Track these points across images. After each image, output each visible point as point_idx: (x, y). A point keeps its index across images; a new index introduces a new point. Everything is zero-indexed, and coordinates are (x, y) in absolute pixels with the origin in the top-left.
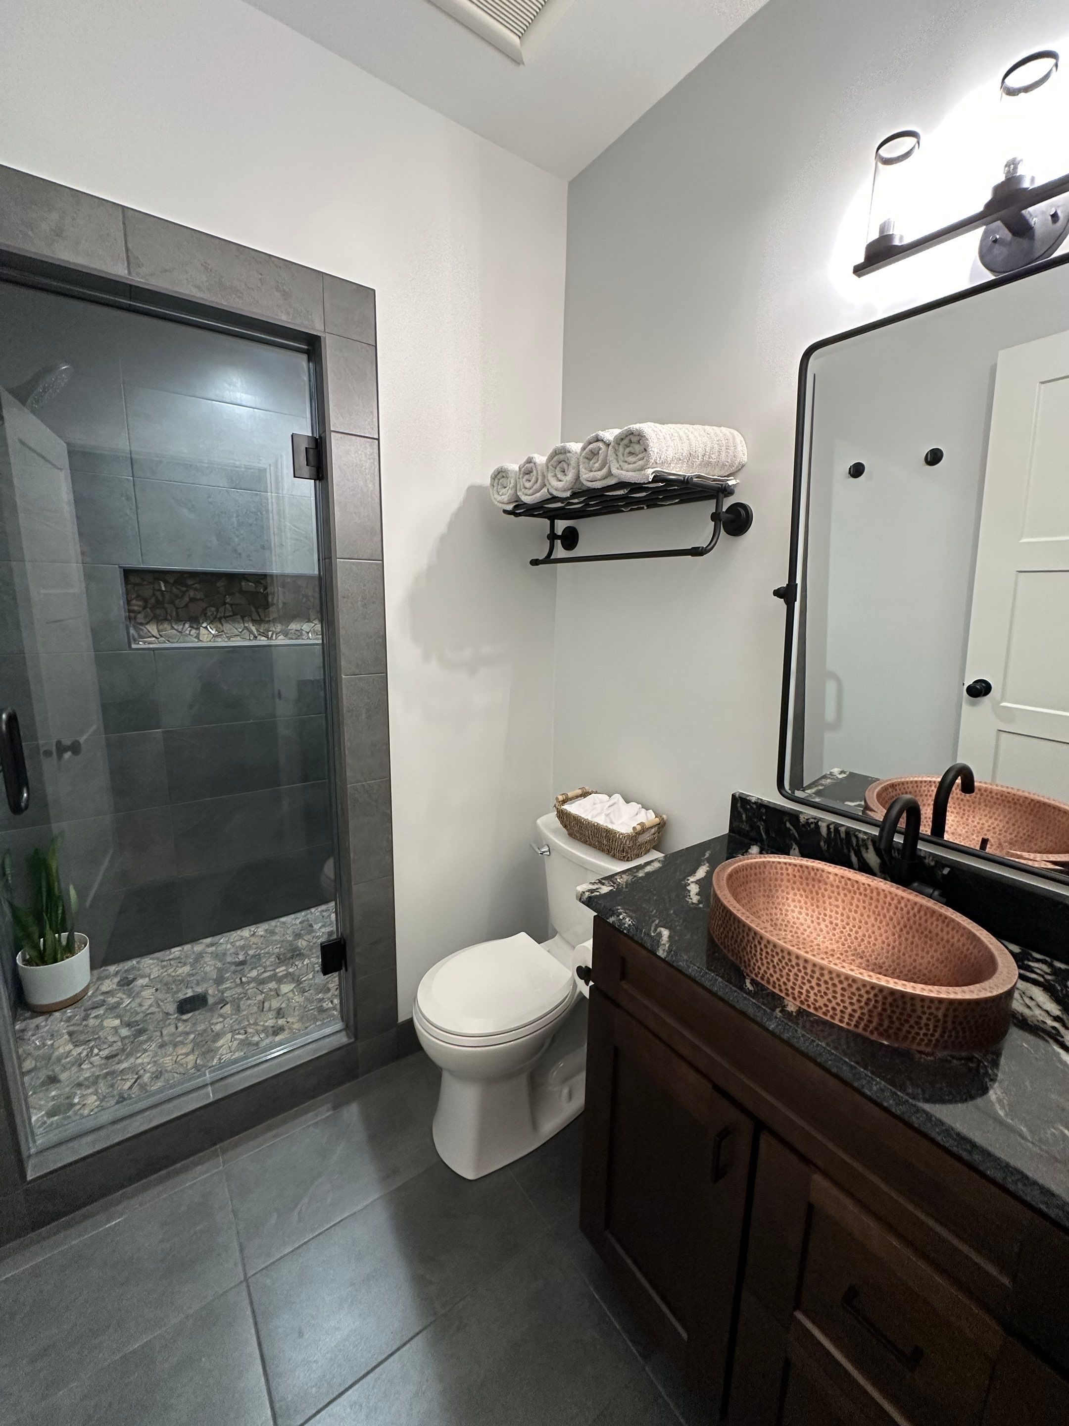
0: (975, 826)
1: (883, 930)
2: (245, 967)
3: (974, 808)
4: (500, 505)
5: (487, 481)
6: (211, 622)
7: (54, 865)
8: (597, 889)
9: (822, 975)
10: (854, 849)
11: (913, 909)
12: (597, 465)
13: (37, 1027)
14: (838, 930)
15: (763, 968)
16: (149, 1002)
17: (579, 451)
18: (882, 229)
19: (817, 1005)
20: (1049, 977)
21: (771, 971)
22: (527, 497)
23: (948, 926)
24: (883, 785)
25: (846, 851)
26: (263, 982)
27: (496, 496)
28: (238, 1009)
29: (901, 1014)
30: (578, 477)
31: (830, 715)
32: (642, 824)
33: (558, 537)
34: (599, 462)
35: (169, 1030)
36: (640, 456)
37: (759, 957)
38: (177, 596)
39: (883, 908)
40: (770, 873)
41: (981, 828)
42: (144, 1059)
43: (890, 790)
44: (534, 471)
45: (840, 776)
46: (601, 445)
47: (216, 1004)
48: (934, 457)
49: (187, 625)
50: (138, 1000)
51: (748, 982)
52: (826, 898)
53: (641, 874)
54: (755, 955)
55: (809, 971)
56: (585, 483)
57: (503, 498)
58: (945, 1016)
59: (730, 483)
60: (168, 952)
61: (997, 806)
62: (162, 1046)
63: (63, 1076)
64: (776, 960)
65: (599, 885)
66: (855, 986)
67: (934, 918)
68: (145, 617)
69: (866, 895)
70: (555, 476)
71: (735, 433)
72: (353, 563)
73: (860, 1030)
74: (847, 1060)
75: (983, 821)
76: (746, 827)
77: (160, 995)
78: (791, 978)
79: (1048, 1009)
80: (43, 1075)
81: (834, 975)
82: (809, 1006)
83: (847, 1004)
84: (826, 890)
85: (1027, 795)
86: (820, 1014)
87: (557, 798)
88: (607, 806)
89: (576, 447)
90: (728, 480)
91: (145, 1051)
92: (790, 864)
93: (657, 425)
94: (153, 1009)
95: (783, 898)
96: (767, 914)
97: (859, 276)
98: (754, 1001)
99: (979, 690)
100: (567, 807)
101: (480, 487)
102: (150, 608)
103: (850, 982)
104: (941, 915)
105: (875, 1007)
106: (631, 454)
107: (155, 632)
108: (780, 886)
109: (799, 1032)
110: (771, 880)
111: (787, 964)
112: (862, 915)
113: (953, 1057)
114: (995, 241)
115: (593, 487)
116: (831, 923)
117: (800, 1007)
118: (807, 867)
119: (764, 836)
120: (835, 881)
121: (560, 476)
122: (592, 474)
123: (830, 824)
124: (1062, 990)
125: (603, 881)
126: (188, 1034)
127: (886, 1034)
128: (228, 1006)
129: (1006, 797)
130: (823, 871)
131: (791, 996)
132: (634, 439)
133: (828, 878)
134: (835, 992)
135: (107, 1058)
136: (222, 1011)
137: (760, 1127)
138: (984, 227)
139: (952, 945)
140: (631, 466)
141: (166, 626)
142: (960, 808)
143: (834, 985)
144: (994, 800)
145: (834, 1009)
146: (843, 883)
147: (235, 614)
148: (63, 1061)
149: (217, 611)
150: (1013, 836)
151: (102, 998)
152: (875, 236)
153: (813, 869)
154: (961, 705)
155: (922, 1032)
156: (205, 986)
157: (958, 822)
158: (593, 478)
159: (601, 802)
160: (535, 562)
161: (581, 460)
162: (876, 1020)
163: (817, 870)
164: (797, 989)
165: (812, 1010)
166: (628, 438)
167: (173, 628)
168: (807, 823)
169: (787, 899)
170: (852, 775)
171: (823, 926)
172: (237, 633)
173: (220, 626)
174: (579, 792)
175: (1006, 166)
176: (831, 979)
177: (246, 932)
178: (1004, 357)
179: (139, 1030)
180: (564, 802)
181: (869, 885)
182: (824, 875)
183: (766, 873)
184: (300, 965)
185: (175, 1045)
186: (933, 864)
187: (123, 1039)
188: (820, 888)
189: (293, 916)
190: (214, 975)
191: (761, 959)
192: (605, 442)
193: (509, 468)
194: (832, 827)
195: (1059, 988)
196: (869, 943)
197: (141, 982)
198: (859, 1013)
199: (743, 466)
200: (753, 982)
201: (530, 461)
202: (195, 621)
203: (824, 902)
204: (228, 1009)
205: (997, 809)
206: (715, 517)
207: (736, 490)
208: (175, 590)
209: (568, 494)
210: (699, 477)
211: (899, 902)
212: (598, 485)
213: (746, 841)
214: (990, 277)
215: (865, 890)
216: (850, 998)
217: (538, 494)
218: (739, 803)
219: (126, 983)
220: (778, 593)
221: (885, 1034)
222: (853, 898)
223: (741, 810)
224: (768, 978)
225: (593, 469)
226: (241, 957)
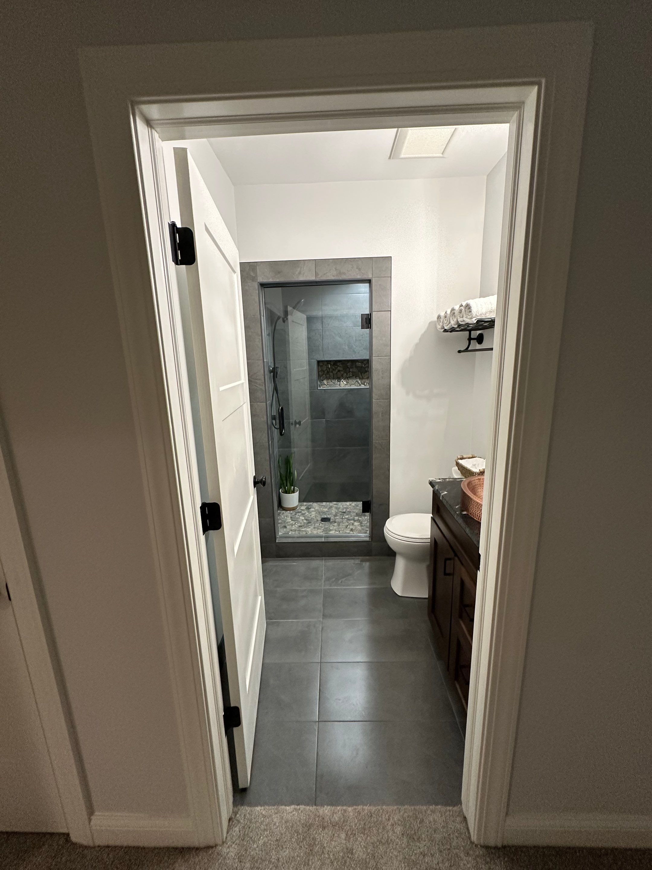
2: (345, 514)
4: (439, 329)
6: (344, 379)
7: (291, 462)
13: (283, 513)
16: (313, 516)
22: (446, 327)
26: (349, 520)
27: (438, 326)
28: (339, 525)
33: (474, 339)
34: (462, 314)
35: (317, 525)
36: (471, 313)
38: (333, 370)
42: (309, 530)
44: (447, 316)
46: (462, 308)
47: (332, 522)
49: (336, 381)
50: (310, 514)
56: (460, 322)
57: (440, 326)
60: (322, 503)
62: (314, 528)
63: (288, 527)
68: (323, 378)
70: (453, 319)
72: (379, 358)
77: (316, 514)
80: (283, 525)
87: (457, 457)
89: (457, 308)
91: (310, 528)
93: (473, 301)
94: (314, 518)
100: (461, 462)
102: (325, 375)
106: (469, 312)
107: (326, 383)
121: (451, 321)
122: (460, 319)
126: (322, 527)
128: (336, 523)
135: (299, 526)
136: (334, 524)
140: (470, 317)
141: (330, 381)
147: (353, 376)
148: (288, 523)
149: (347, 375)
151: (300, 511)
156: (331, 516)
160: (459, 352)
161: (458, 313)
166: (468, 306)
167: (332, 382)
172: (353, 383)
173: (347, 381)
174: (471, 456)
177: (348, 503)
179: (309, 522)
180: (460, 460)
184: (363, 518)
185: (318, 529)
187: (304, 523)
190: (334, 514)
193: (441, 315)
197: (312, 509)
201: (446, 312)
202: (339, 379)
204: (336, 524)
208: (333, 367)
209: (456, 326)
219: (308, 509)
225: (461, 317)
226: (344, 511)
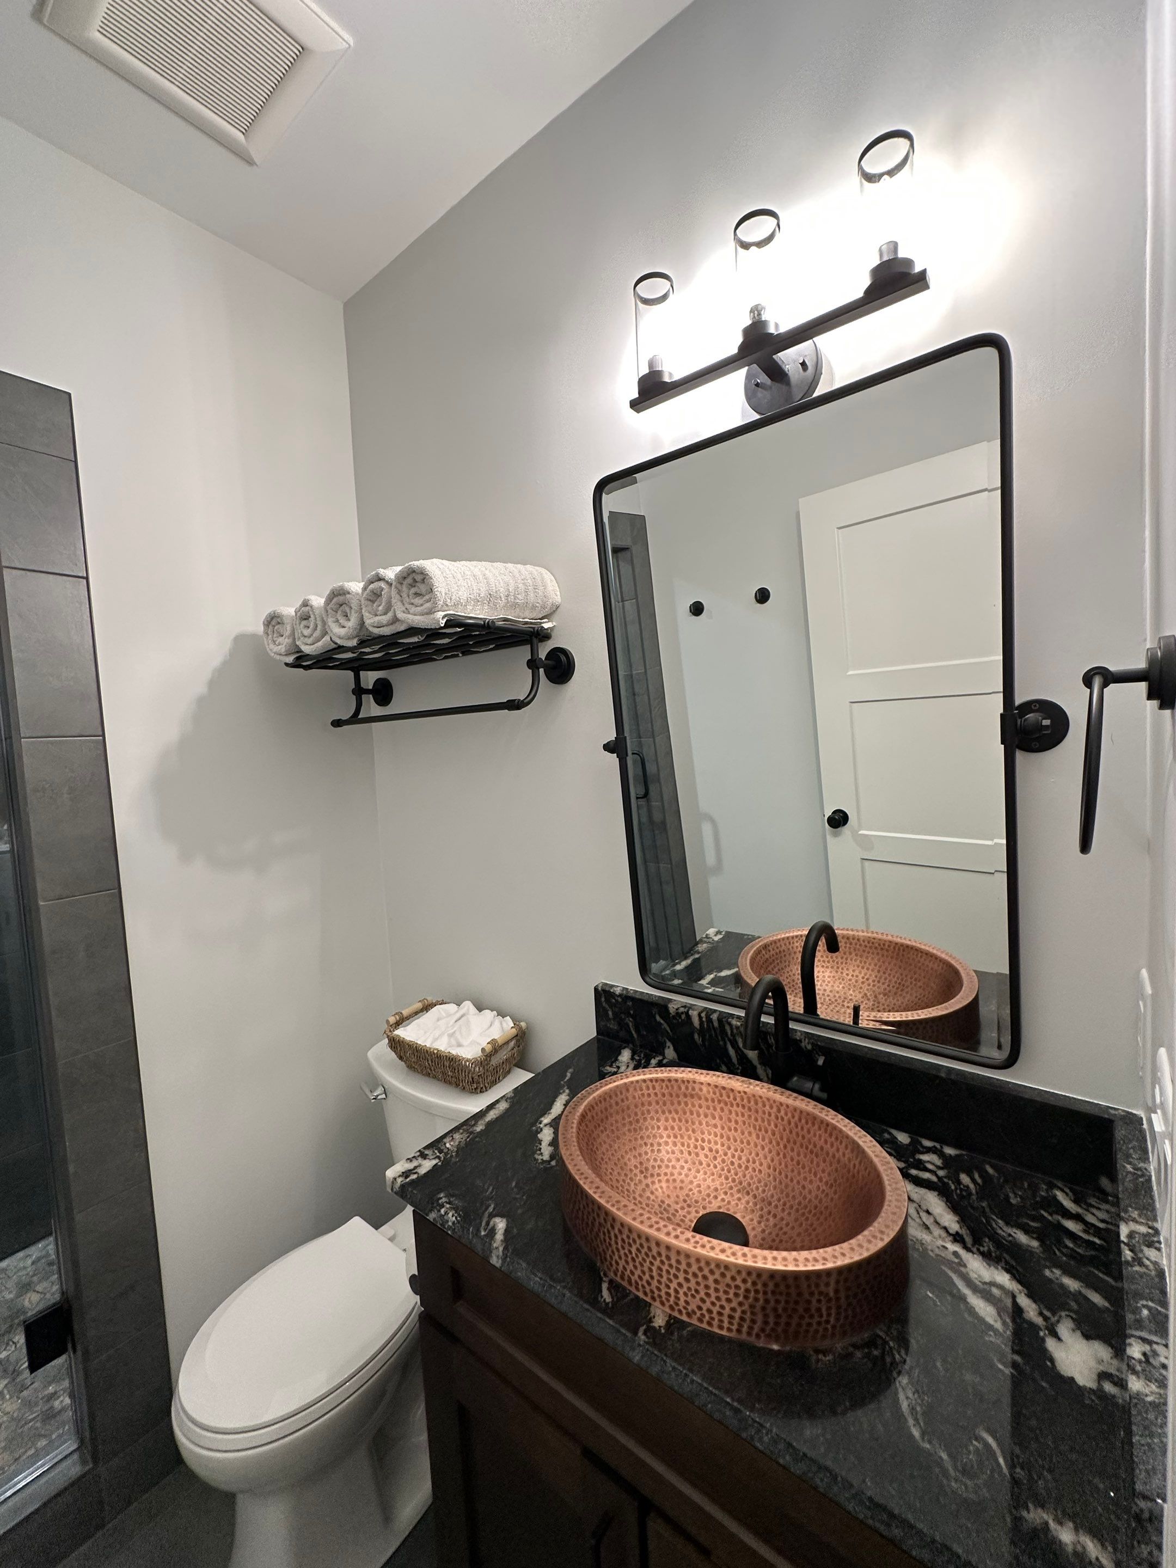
0: (850, 980)
1: (766, 1150)
3: (847, 959)
4: (278, 657)
5: (260, 629)
8: (415, 1168)
9: (689, 1265)
10: (730, 1040)
11: (793, 1117)
12: (380, 608)
14: (719, 1159)
15: (622, 1263)
17: (360, 591)
18: (651, 364)
19: (690, 1308)
20: (941, 1173)
21: (631, 1266)
22: (307, 647)
23: (831, 1135)
24: (755, 948)
25: (721, 1043)
27: (272, 646)
29: (787, 1302)
30: (362, 623)
31: (711, 859)
32: (494, 1042)
33: (367, 692)
34: (383, 604)
36: (427, 597)
37: (614, 1246)
39: (763, 1121)
40: (634, 1097)
41: (856, 981)
43: (764, 952)
44: (312, 616)
45: (716, 939)
46: (382, 584)
48: (763, 596)
51: (605, 1286)
52: (702, 1116)
53: (479, 1128)
54: (610, 1244)
55: (673, 1262)
56: (371, 629)
57: (279, 648)
58: (837, 1291)
59: (546, 626)
61: (865, 954)
64: (634, 1250)
65: (420, 1160)
66: (728, 1275)
67: (816, 1127)
69: (743, 1106)
70: (337, 621)
71: (544, 571)
72: (52, 743)
73: (744, 1336)
74: (728, 1400)
75: (857, 973)
76: (613, 1026)
78: (655, 1274)
79: (946, 1224)
81: (703, 1264)
82: (680, 1312)
83: (724, 1303)
84: (700, 1106)
85: (890, 938)
86: (694, 1321)
87: (388, 1022)
88: (454, 1021)
89: (356, 587)
90: (544, 623)
92: (657, 1080)
93: (445, 562)
95: (653, 1128)
96: (635, 1157)
97: (638, 411)
98: (611, 1322)
99: (838, 820)
100: (401, 1033)
101: (254, 636)
103: (722, 1270)
104: (822, 1122)
105: (756, 1300)
106: (417, 594)
108: (649, 1112)
109: (668, 1365)
110: (636, 1106)
111: (647, 1255)
112: (743, 1133)
113: (855, 1346)
114: (757, 385)
115: (381, 633)
116: (711, 1150)
117: (670, 1315)
118: (676, 1080)
119: (635, 1035)
120: (709, 1092)
121: (342, 621)
122: (377, 618)
123: (702, 1012)
124: (956, 1189)
125: (426, 1152)
127: (773, 1335)
129: (873, 943)
130: (694, 1082)
131: (658, 1299)
132: (419, 578)
133: (701, 1090)
134: (707, 1287)
137: (646, 1507)
138: (747, 368)
139: (839, 1161)
140: (419, 609)
142: (833, 961)
143: (705, 1277)
144: (863, 948)
145: (709, 1311)
146: (718, 1094)
150: (886, 986)
152: (645, 370)
153: (683, 1082)
154: (825, 836)
155: (814, 1321)
157: (834, 977)
158: (378, 623)
159: (449, 1015)
160: (337, 723)
161: (363, 600)
162: (759, 1318)
163: (688, 1082)
164: (664, 1290)
165: (684, 1318)
166: (411, 577)
168: (677, 1013)
169: (659, 1128)
170: (729, 935)
171: (702, 1158)
174: (419, 1006)
175: (751, 312)
176: (700, 1269)
178: (805, 504)
180: (398, 1024)
181: (745, 1093)
182: (697, 1086)
183: (630, 1098)
186: (809, 1047)
188: (693, 1105)
189: (21, 1254)
191: (618, 1250)
192: (387, 582)
193: (283, 613)
194: (703, 1015)
195: (953, 1187)
196: (754, 1170)
198: (739, 1310)
199: (558, 607)
200: (613, 1286)
201: (305, 604)
203: (700, 1124)
205: (867, 958)
206: (533, 664)
207: (553, 634)
209: (354, 643)
210: (505, 620)
211: (779, 1111)
212: (387, 631)
213: (617, 1043)
214: (756, 417)
215: (742, 1100)
216: (726, 1292)
217: (320, 644)
218: (604, 996)
220: (608, 747)
221: (771, 1337)
222: (730, 1112)
223: (607, 1006)
224: (628, 1276)
225: (378, 613)
